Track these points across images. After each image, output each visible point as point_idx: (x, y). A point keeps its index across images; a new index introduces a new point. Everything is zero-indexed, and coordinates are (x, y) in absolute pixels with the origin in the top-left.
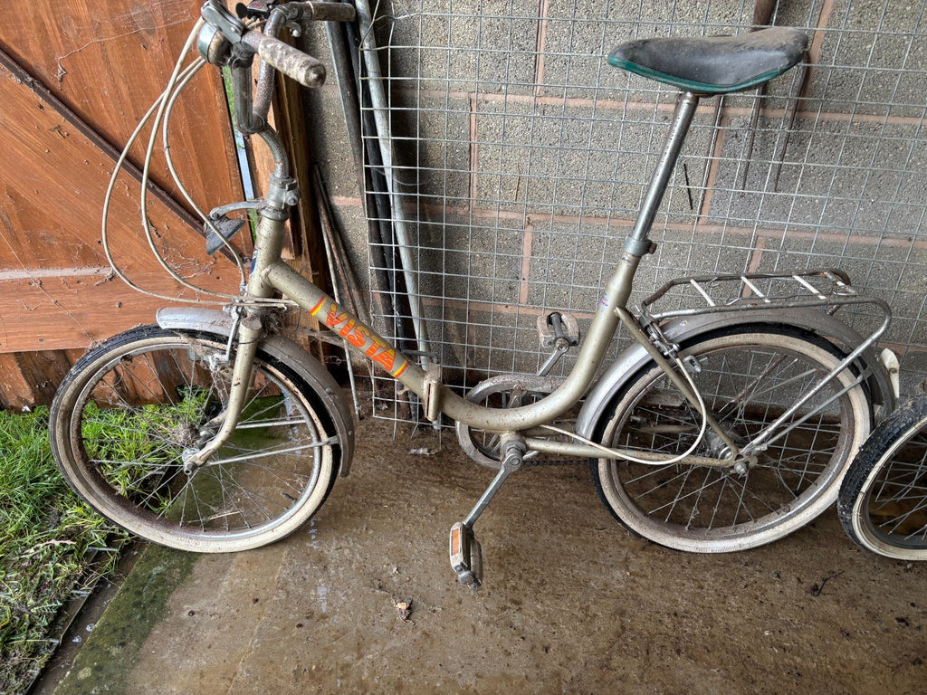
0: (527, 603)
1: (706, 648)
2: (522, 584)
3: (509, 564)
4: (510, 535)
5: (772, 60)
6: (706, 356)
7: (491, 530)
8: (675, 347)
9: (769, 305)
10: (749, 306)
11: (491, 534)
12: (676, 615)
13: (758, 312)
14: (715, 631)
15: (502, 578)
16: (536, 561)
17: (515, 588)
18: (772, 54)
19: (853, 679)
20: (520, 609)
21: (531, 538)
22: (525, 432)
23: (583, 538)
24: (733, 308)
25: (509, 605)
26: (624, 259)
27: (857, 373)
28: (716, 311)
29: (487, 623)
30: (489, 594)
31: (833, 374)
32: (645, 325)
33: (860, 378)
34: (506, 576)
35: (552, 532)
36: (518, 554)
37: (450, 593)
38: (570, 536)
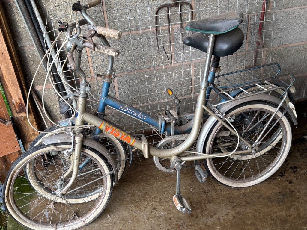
0: (158, 208)
1: (217, 198)
2: (154, 203)
3: (147, 198)
4: (143, 189)
5: (234, 23)
6: (234, 116)
7: (136, 190)
8: (224, 114)
9: (250, 95)
10: (244, 96)
11: (136, 191)
12: (205, 193)
13: (247, 98)
14: (218, 192)
15: (147, 204)
16: (155, 194)
17: (152, 205)
18: (234, 21)
19: (260, 190)
20: (157, 210)
21: (151, 187)
22: (179, 156)
23: (168, 180)
24: (239, 98)
25: (153, 210)
26: (202, 89)
27: (282, 112)
28: (234, 100)
29: (148, 219)
30: (145, 210)
31: (275, 113)
32: (212, 109)
33: (283, 113)
34: (148, 202)
35: (157, 182)
36: (149, 194)
37: (131, 215)
38: (163, 182)
